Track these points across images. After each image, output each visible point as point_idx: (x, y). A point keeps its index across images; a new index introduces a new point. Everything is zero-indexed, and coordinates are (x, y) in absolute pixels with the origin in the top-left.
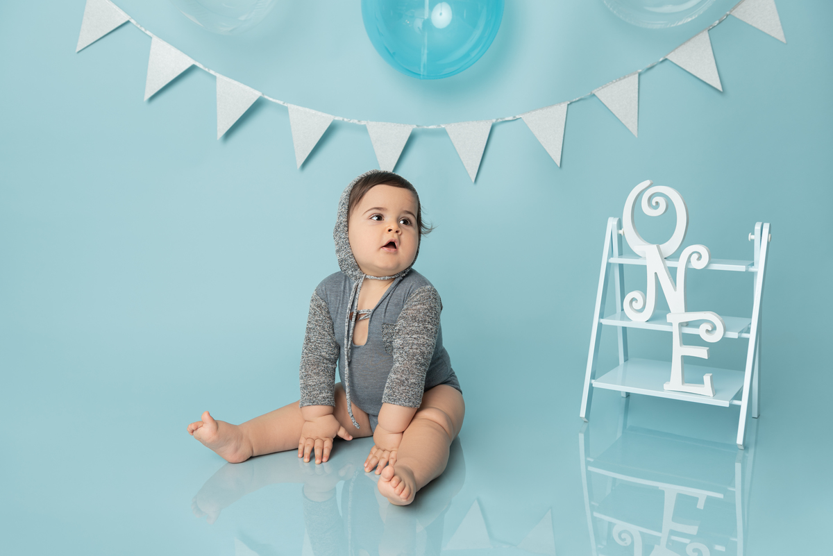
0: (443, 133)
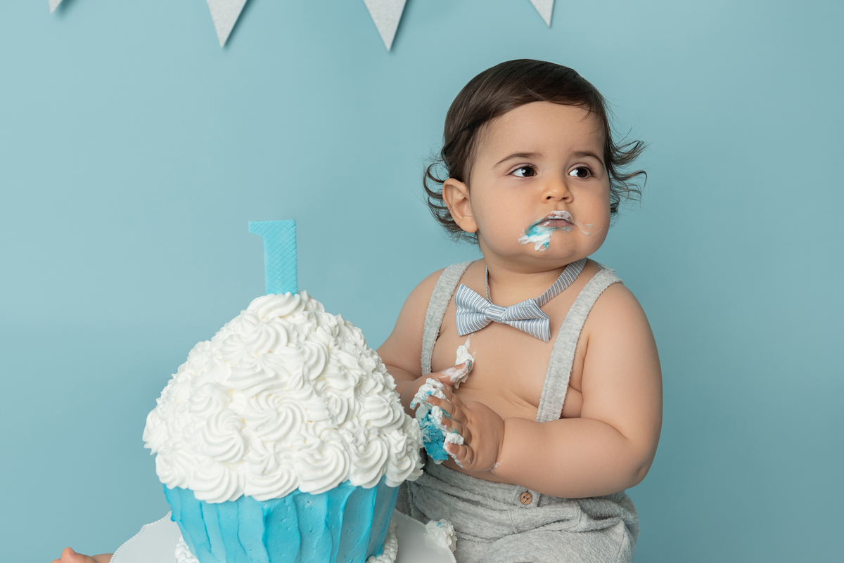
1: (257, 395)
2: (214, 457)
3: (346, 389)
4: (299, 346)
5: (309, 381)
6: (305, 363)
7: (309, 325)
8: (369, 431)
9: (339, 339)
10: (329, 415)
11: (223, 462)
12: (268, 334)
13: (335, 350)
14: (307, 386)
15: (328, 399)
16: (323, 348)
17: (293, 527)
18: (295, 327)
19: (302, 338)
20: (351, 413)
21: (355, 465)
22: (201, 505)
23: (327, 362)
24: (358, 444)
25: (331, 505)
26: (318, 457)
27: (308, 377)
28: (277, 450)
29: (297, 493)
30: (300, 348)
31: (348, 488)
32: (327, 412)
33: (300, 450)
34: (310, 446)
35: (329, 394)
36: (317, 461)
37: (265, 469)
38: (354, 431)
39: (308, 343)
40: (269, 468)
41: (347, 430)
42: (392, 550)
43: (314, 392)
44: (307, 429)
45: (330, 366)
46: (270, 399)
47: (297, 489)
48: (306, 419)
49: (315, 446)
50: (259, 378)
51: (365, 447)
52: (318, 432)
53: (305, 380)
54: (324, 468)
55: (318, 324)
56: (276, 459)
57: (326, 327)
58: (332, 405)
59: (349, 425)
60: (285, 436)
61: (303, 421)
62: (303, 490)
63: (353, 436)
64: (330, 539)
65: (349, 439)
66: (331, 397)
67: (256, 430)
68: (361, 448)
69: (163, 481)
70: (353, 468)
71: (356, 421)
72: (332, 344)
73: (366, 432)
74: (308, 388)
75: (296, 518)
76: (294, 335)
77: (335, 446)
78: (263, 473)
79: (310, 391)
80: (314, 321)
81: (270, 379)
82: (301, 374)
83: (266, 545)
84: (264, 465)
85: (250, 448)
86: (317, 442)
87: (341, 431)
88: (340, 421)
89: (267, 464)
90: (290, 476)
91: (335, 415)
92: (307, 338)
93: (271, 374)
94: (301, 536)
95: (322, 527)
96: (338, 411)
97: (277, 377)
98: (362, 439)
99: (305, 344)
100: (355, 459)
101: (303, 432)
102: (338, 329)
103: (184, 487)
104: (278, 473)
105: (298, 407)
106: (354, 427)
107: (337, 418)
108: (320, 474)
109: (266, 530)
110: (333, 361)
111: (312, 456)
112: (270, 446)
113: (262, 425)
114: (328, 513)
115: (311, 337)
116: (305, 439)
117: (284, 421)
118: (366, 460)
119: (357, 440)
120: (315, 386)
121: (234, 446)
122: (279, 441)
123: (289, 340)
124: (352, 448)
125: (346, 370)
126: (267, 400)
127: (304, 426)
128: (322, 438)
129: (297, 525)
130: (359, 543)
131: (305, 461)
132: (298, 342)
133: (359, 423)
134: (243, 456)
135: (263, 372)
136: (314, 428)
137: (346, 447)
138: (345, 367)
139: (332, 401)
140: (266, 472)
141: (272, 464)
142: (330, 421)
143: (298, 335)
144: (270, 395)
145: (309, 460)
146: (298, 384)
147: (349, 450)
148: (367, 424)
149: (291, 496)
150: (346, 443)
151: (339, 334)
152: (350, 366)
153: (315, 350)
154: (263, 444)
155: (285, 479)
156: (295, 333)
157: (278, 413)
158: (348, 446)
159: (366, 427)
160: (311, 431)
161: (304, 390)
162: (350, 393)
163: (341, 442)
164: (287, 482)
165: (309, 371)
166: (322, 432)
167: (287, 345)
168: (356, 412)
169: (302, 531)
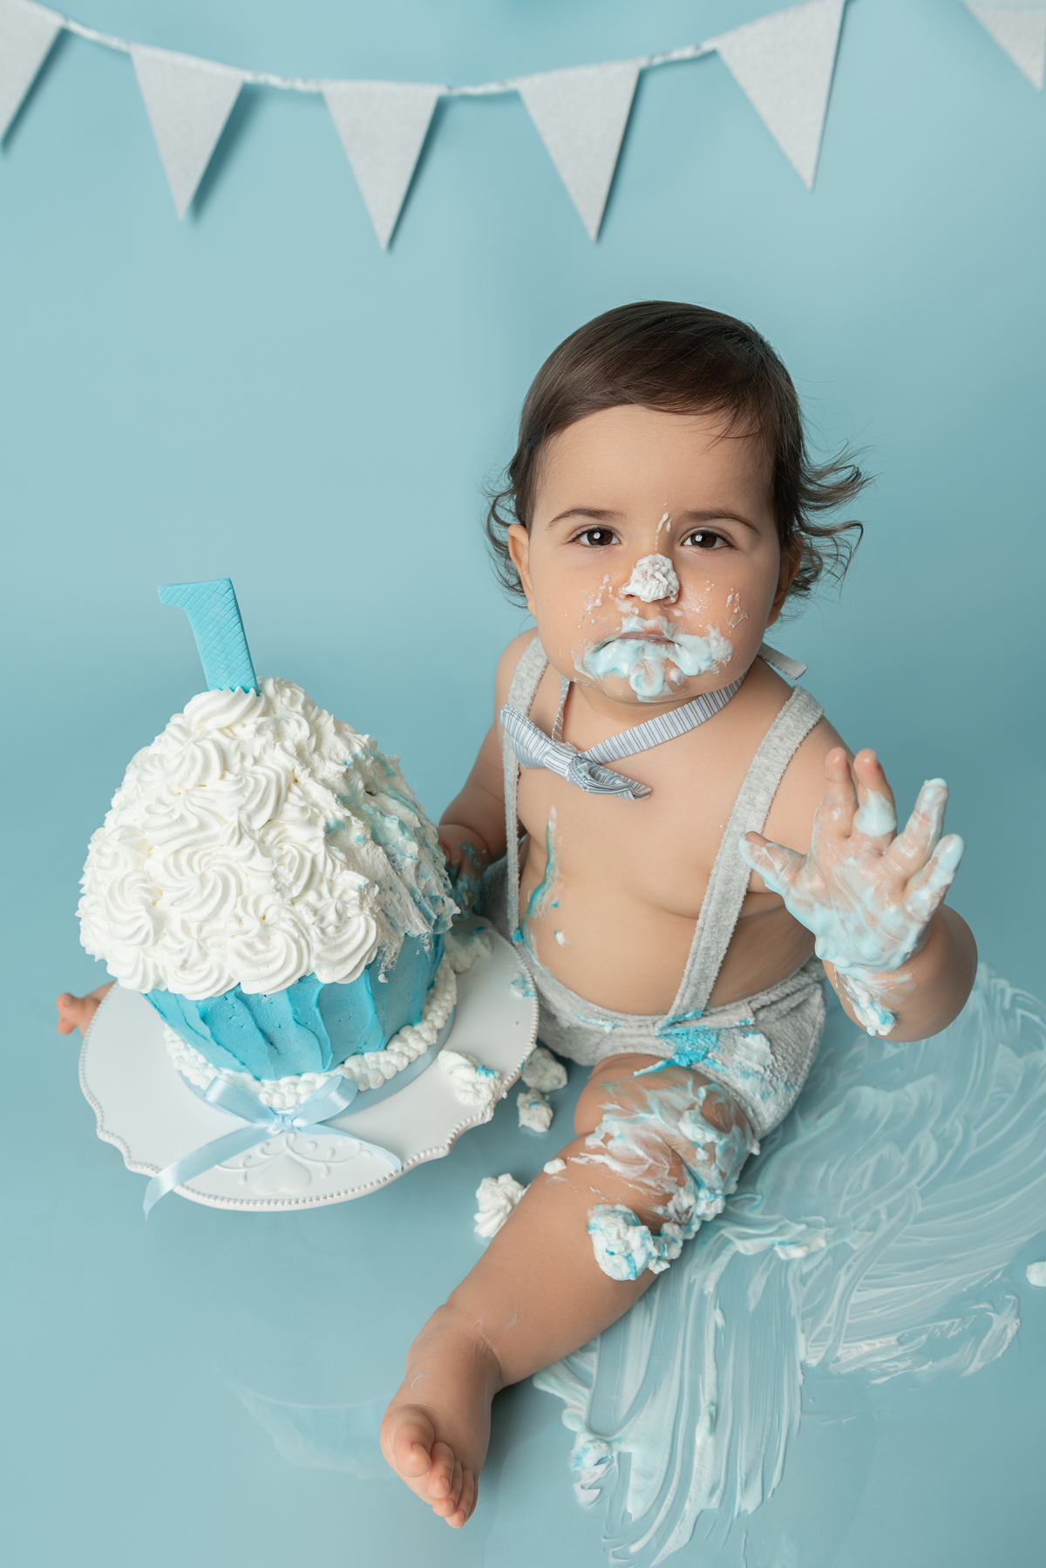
0: (513, 97)
1: (177, 852)
4: (238, 778)
5: (250, 831)
6: (242, 805)
7: (262, 740)
8: (344, 903)
9: (315, 757)
10: (276, 886)
12: (193, 759)
13: (303, 775)
14: (246, 841)
15: (280, 858)
16: (278, 778)
17: (249, 1025)
18: (239, 744)
19: (249, 762)
20: (317, 877)
21: (318, 955)
23: (278, 802)
24: (324, 925)
25: (297, 1003)
26: (260, 946)
27: (248, 827)
28: (203, 935)
29: (237, 992)
30: (240, 780)
31: (314, 983)
32: (273, 882)
33: (233, 935)
34: (247, 933)
35: (285, 850)
36: (257, 952)
37: (185, 961)
38: (319, 905)
39: (258, 769)
40: (191, 960)
41: (307, 903)
42: (440, 1013)
43: (258, 850)
44: (244, 906)
45: (287, 806)
46: (195, 859)
47: (237, 987)
48: (245, 891)
49: (253, 933)
50: (176, 830)
51: (337, 927)
52: (261, 910)
53: (241, 832)
54: (267, 963)
55: (278, 735)
56: (200, 947)
57: (287, 742)
58: (283, 870)
59: (311, 897)
60: (214, 914)
61: (240, 892)
63: (316, 913)
64: (311, 1034)
65: (309, 919)
66: (287, 853)
67: (174, 903)
68: (331, 930)
70: (314, 960)
71: (324, 889)
72: (298, 768)
73: (340, 906)
74: (248, 843)
75: (249, 1015)
76: (235, 761)
77: (285, 931)
78: (183, 966)
79: (251, 847)
80: (269, 735)
81: (190, 832)
82: (236, 824)
84: (183, 956)
85: (165, 931)
86: (256, 924)
87: (299, 907)
88: (296, 892)
89: (189, 955)
90: (221, 972)
91: (287, 884)
92: (256, 761)
93: (195, 823)
95: (292, 1024)
96: (291, 877)
97: (202, 826)
98: (331, 916)
99: (252, 774)
100: (317, 947)
101: (239, 910)
102: (313, 739)
104: (206, 966)
105: (234, 871)
106: (320, 896)
107: (290, 889)
108: (264, 970)
110: (294, 795)
111: (250, 946)
112: (193, 929)
113: (180, 899)
114: (295, 1009)
115: (266, 758)
116: (240, 921)
117: (211, 894)
118: (339, 946)
119: (322, 919)
120: (261, 840)
121: (140, 928)
122: (207, 920)
123: (225, 766)
124: (314, 932)
125: (316, 810)
126: (190, 861)
127: (240, 899)
128: (266, 918)
129: (253, 1024)
130: (366, 1027)
131: (239, 952)
132: (243, 769)
133: (331, 892)
134: (155, 941)
135: (182, 819)
136: (256, 904)
137: (303, 931)
138: (315, 805)
139: (287, 860)
140: (188, 965)
141: (195, 954)
142: (278, 894)
143: (243, 757)
144: (195, 852)
145: (246, 952)
146: (231, 839)
147: (309, 934)
148: (344, 892)
149: (233, 993)
150: (303, 924)
151: (317, 748)
152: (322, 803)
153: (264, 782)
154: (185, 926)
155: (215, 976)
156: (239, 754)
157: (203, 879)
158: (307, 930)
159: (340, 897)
160: (250, 909)
161: (240, 846)
162: (318, 847)
163: (295, 924)
164: (218, 980)
165: (249, 818)
166: (267, 909)
167: (222, 777)
168: (328, 876)
169: (265, 1028)
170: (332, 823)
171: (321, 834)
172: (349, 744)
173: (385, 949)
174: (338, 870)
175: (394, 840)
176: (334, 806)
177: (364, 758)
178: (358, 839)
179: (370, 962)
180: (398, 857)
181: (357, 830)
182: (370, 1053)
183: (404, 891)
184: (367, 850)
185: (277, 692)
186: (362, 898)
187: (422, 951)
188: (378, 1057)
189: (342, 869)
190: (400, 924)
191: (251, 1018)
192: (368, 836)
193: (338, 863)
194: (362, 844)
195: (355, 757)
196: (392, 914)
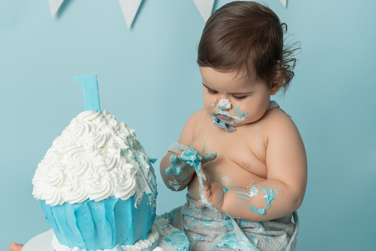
1: (72, 155)
2: (51, 183)
3: (116, 153)
4: (94, 133)
5: (97, 149)
6: (95, 140)
7: (102, 124)
8: (126, 173)
9: (118, 131)
10: (104, 164)
11: (55, 186)
12: (80, 127)
13: (114, 136)
15: (106, 157)
16: (107, 135)
17: (89, 218)
18: (95, 125)
19: (97, 130)
20: (117, 165)
21: (116, 188)
22: (51, 209)
23: (107, 140)
24: (119, 179)
25: (107, 208)
26: (98, 183)
27: (97, 147)
28: (79, 180)
29: (89, 201)
30: (95, 134)
31: (114, 200)
32: (104, 163)
33: (89, 180)
34: (94, 178)
35: (107, 155)
36: (97, 185)
38: (117, 172)
39: (100, 132)
41: (114, 171)
42: (154, 238)
43: (99, 154)
44: (94, 171)
45: (109, 143)
46: (78, 157)
47: (89, 199)
48: (94, 166)
49: (96, 178)
50: (73, 147)
51: (123, 180)
52: (99, 172)
53: (94, 148)
54: (100, 188)
55: (107, 123)
56: (78, 184)
57: (110, 125)
58: (107, 160)
59: (115, 169)
60: (83, 174)
61: (92, 167)
62: (91, 199)
63: (116, 174)
64: (110, 226)
65: (114, 176)
66: (108, 156)
67: (70, 170)
68: (121, 181)
69: (35, 197)
70: (115, 189)
71: (120, 168)
72: (113, 133)
73: (124, 173)
74: (96, 152)
75: (90, 214)
76: (93, 129)
77: (107, 179)
78: (72, 190)
79: (97, 153)
80: (104, 122)
81: (78, 148)
82: (93, 145)
83: (78, 227)
84: (72, 187)
85: (66, 179)
86: (97, 176)
87: (111, 172)
88: (110, 167)
89: (74, 187)
90: (84, 192)
91: (108, 164)
92: (100, 130)
93: (79, 145)
94: (94, 223)
95: (105, 219)
96: (109, 163)
97: (82, 146)
98: (121, 176)
99: (98, 133)
100: (116, 185)
101: (92, 172)
102: (118, 127)
103: (42, 199)
104: (79, 191)
105: (90, 160)
106: (118, 170)
107: (109, 166)
108: (98, 191)
109: (77, 219)
110: (111, 140)
111: (95, 183)
112: (76, 178)
113: (73, 168)
114: (106, 212)
115: (102, 129)
116: (92, 175)
117: (83, 167)
118: (123, 186)
119: (118, 176)
120: (100, 152)
121: (58, 178)
122: (81, 175)
123: (90, 130)
124: (116, 180)
126: (76, 158)
127: (92, 169)
128: (101, 175)
129: (91, 217)
130: (128, 230)
131: (91, 185)
132: (95, 131)
133: (122, 169)
134: (63, 183)
135: (75, 144)
136: (97, 171)
137: (112, 179)
138: (118, 144)
139: (108, 158)
140: (73, 190)
141: (76, 187)
142: (105, 167)
143: (96, 128)
144: (78, 155)
145: (93, 185)
146: (91, 150)
147: (114, 181)
148: (125, 170)
149: (86, 202)
150: (112, 177)
151: (119, 130)
152: (120, 143)
153: (102, 135)
154: (73, 177)
155: (82, 193)
156: (94, 128)
157: (81, 163)
158: (113, 179)
159: (124, 171)
160: (95, 171)
161: (93, 152)
162: (118, 156)
163: (110, 177)
164: (83, 195)
165: (97, 144)
166: (101, 172)
167: (89, 133)
168: (121, 164)
169: (95, 220)
170: (123, 150)
171: (120, 151)
172: (129, 131)
173: (137, 193)
174: (124, 163)
175: (142, 163)
176: (124, 144)
177: (133, 135)
178: (131, 157)
179: (133, 195)
180: (143, 168)
181: (130, 154)
182: (128, 245)
183: (144, 179)
184: (133, 162)
185: (106, 114)
186: (131, 173)
187: (149, 204)
188: (131, 247)
189: (125, 163)
190: (143, 188)
191: (91, 215)
192: (134, 157)
193: (124, 161)
194: (132, 159)
195: (130, 134)
196: (140, 184)
